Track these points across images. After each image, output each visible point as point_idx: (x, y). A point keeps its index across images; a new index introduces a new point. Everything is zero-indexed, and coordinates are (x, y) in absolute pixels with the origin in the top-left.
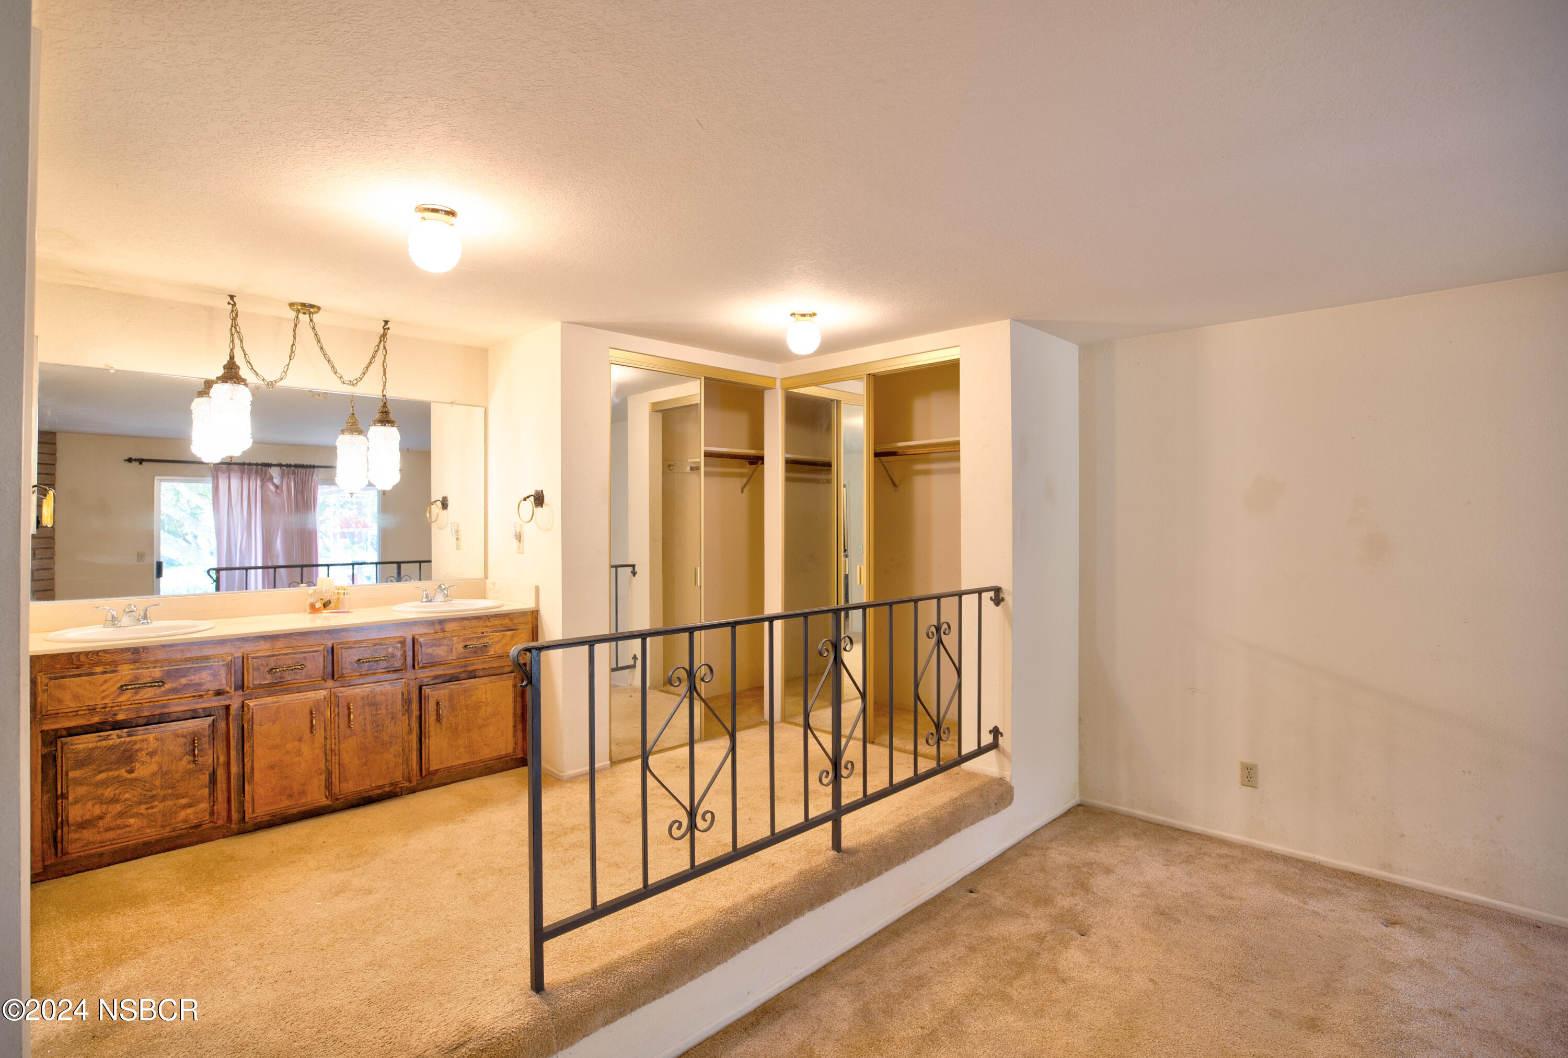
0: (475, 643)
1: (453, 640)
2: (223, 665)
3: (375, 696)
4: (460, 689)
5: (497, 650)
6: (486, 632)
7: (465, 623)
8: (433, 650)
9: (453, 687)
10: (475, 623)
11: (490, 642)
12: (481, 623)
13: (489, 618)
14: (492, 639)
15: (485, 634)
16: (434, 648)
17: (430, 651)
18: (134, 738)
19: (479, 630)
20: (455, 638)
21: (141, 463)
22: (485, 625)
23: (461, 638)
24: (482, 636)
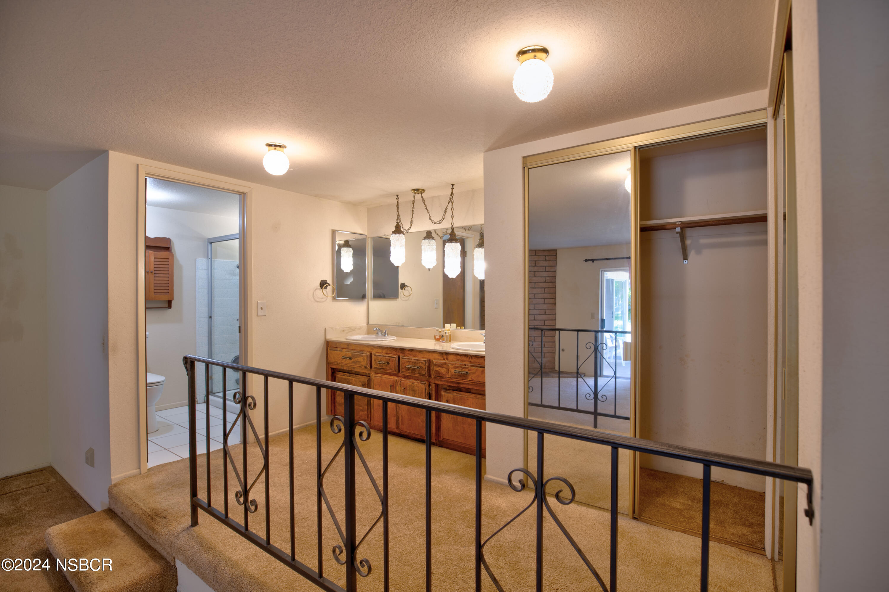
0: (460, 370)
1: (449, 366)
2: (366, 356)
3: (414, 387)
4: (459, 397)
5: (473, 378)
6: (467, 365)
7: (459, 357)
8: (439, 369)
9: (455, 394)
10: (464, 358)
11: (469, 372)
12: (467, 359)
13: (472, 357)
14: (470, 370)
15: (466, 366)
16: (440, 368)
17: (437, 369)
18: (350, 378)
19: (464, 363)
20: (450, 365)
21: (593, 262)
22: (469, 360)
23: (453, 365)
24: (464, 367)
